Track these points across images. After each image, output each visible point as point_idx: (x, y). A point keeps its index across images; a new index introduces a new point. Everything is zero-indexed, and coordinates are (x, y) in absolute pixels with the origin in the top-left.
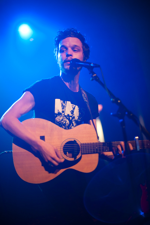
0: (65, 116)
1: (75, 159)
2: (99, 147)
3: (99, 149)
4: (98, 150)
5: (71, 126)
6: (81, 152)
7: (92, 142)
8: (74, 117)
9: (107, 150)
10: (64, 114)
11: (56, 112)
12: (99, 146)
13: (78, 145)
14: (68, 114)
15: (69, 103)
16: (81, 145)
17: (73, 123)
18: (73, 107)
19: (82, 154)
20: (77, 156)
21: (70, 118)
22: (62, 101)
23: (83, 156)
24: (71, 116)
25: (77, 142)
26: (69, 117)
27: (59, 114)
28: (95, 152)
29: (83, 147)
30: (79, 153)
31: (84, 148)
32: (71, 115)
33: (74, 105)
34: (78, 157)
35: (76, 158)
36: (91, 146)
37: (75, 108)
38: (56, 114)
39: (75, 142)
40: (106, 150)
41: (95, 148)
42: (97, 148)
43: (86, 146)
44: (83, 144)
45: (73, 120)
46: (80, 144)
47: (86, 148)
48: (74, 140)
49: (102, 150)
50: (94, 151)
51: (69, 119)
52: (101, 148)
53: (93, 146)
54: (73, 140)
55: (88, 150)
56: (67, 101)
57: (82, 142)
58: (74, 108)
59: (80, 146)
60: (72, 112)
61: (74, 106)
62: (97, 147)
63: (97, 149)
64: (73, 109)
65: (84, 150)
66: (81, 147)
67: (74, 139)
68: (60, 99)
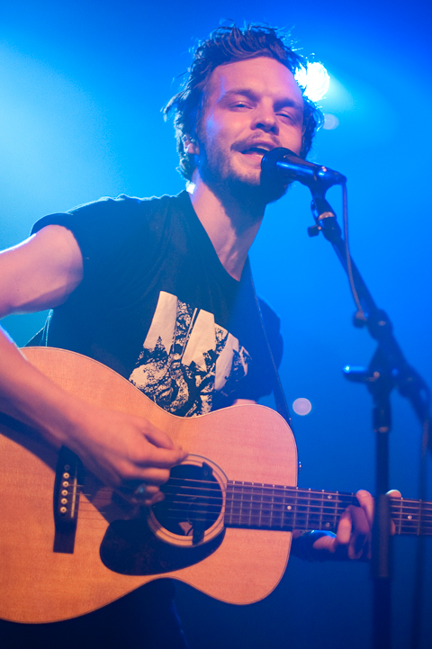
0: (182, 367)
1: (195, 541)
2: (300, 508)
3: (298, 515)
4: (295, 517)
5: (191, 410)
6: (226, 517)
7: (275, 483)
8: (213, 378)
9: (328, 525)
10: (180, 361)
11: (150, 343)
12: (300, 501)
13: (218, 486)
14: (193, 364)
15: (205, 317)
16: (229, 487)
17: (201, 402)
18: (219, 335)
19: (227, 525)
20: (206, 532)
21: (198, 377)
22: (184, 307)
23: (229, 532)
24: (202, 374)
25: (214, 474)
26: (193, 376)
27: (159, 355)
28: (282, 524)
29: (237, 496)
30: (216, 517)
31: (237, 503)
32: (204, 368)
33: (225, 332)
34: (210, 534)
35: (202, 536)
36: (269, 498)
37: (227, 342)
38: (147, 351)
39: (205, 471)
40: (324, 523)
41: (283, 509)
42: (289, 508)
43: (247, 496)
44: (238, 486)
45: (204, 391)
46: (225, 482)
47: (246, 504)
48: (204, 464)
49: (310, 522)
50: (277, 520)
51: (191, 383)
52: (308, 512)
53: (277, 499)
54: (201, 465)
55: (255, 512)
56: (201, 311)
57: (234, 478)
58: (221, 344)
59: (224, 494)
60: (212, 357)
61: (224, 335)
62: (293, 507)
63: (289, 514)
64: (218, 346)
65: (236, 510)
66: (228, 495)
67: (202, 460)
68: (175, 297)
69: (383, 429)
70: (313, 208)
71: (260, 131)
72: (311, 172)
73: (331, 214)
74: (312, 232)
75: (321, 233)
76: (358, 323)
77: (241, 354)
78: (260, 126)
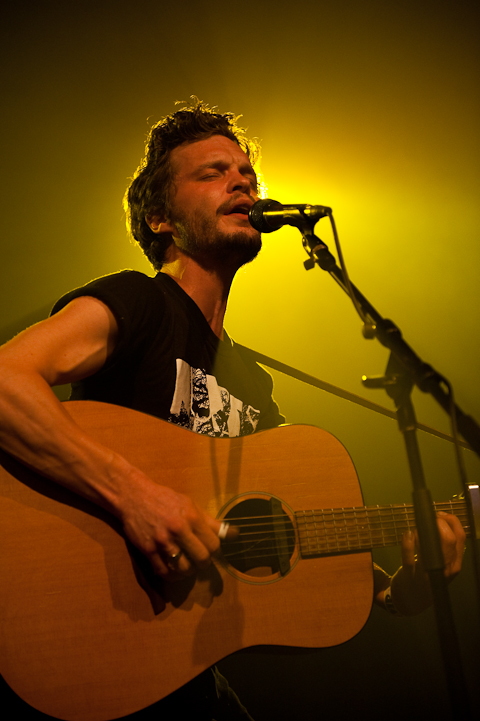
15: (210, 381)
22: (198, 371)
32: (217, 428)
38: (173, 416)
58: (229, 406)
60: (221, 418)
64: (226, 407)
69: (410, 428)
70: (304, 245)
71: (237, 192)
72: (297, 212)
73: (323, 247)
74: (309, 265)
75: (316, 265)
76: (368, 335)
77: (247, 412)
78: (237, 188)
